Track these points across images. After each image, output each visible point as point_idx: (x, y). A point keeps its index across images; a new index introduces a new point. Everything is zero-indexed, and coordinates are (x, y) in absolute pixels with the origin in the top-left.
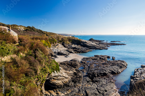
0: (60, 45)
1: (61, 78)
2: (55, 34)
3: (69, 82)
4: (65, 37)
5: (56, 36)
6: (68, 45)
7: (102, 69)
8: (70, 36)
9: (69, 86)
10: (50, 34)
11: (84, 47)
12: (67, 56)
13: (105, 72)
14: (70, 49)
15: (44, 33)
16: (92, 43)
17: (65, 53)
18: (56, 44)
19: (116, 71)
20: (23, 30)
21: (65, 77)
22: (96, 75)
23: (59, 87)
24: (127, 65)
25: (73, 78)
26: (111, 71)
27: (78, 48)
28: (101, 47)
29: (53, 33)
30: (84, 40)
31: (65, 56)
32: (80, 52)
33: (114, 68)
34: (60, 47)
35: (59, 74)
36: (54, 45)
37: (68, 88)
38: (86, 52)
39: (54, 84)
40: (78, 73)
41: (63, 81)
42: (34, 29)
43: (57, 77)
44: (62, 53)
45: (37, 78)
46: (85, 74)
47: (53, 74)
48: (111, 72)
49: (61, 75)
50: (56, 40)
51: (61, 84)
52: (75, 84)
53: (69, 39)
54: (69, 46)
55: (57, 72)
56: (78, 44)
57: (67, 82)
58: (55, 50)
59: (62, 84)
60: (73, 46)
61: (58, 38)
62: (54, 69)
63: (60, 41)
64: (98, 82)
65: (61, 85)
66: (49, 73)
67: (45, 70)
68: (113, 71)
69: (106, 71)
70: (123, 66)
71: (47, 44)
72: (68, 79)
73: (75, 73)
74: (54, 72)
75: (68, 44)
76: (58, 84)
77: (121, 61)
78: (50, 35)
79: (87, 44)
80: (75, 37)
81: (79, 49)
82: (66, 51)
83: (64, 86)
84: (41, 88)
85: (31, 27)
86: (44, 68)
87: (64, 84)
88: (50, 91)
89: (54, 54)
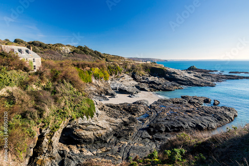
0: (127, 77)
1: (94, 127)
2: (122, 58)
3: (107, 135)
4: (139, 64)
5: (122, 62)
6: (141, 78)
7: (178, 120)
8: (149, 62)
9: (105, 142)
10: (112, 58)
11: (171, 81)
12: (132, 96)
13: (182, 125)
14: (143, 84)
15: (102, 57)
16: (187, 75)
17: (130, 90)
18: (120, 76)
19: (204, 125)
20: (69, 51)
21: (100, 127)
22: (163, 130)
23: (86, 142)
24: (235, 116)
25: (119, 130)
26: (194, 124)
27: (158, 83)
28: (202, 82)
29: (119, 57)
30: (171, 70)
31: (128, 95)
32: (160, 89)
33: (205, 120)
34: (126, 79)
35: (91, 121)
36: (117, 77)
37: (103, 145)
38: (171, 90)
39: (79, 137)
40: (130, 123)
41: (95, 133)
42: (87, 50)
43: (86, 126)
44: (125, 90)
45: (43, 122)
46: (145, 126)
47: (80, 121)
48: (195, 126)
49: (94, 123)
50: (121, 68)
51: (90, 137)
52: (118, 141)
53: (146, 68)
54: (143, 79)
55: (88, 118)
56: (160, 76)
57: (102, 136)
58: (117, 84)
59: (92, 137)
60: (151, 79)
61: (125, 65)
62: (83, 113)
63: (129, 71)
64: (161, 141)
65: (90, 139)
66: (71, 117)
67: (63, 113)
68: (200, 124)
69: (184, 124)
70: (224, 117)
71: (101, 75)
72: (106, 131)
73: (125, 122)
74: (82, 117)
75: (143, 75)
76: (85, 137)
77: (226, 108)
78: (113, 60)
79: (176, 75)
80: (157, 64)
81: (160, 84)
82: (135, 87)
83: (95, 141)
84: (51, 138)
85: (83, 46)
86: (63, 109)
87: (96, 137)
88: (71, 146)
89: (110, 91)
